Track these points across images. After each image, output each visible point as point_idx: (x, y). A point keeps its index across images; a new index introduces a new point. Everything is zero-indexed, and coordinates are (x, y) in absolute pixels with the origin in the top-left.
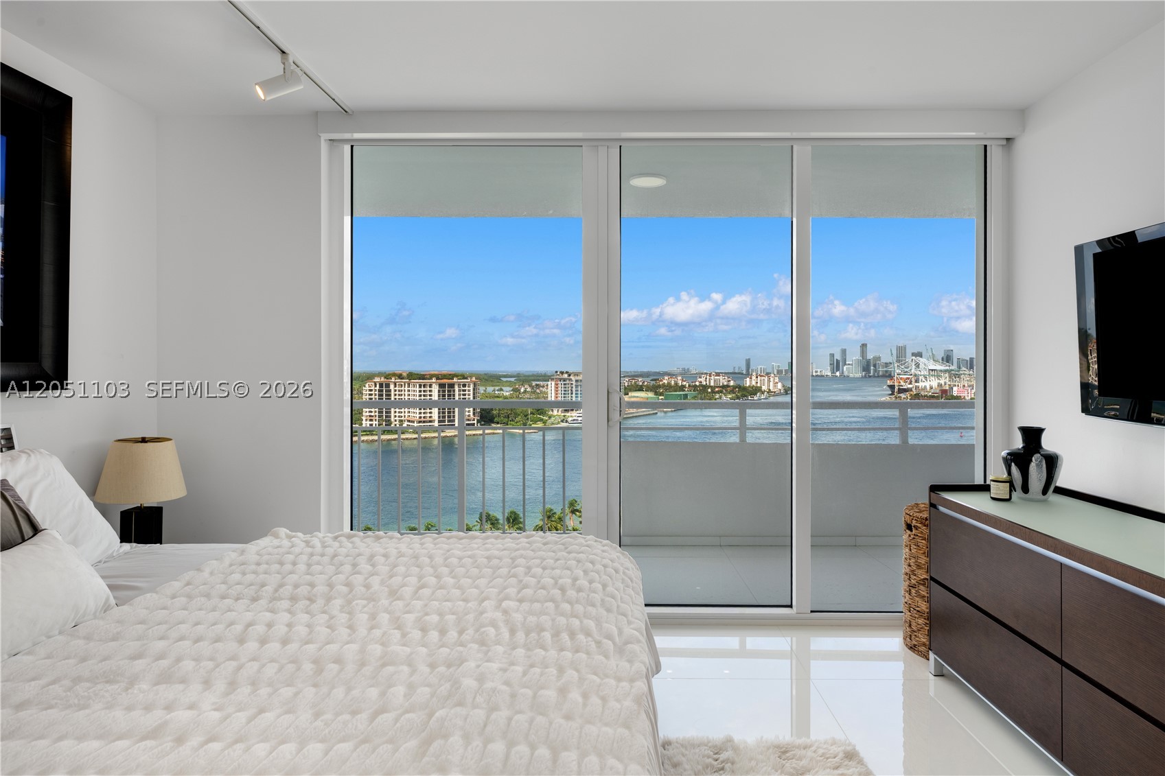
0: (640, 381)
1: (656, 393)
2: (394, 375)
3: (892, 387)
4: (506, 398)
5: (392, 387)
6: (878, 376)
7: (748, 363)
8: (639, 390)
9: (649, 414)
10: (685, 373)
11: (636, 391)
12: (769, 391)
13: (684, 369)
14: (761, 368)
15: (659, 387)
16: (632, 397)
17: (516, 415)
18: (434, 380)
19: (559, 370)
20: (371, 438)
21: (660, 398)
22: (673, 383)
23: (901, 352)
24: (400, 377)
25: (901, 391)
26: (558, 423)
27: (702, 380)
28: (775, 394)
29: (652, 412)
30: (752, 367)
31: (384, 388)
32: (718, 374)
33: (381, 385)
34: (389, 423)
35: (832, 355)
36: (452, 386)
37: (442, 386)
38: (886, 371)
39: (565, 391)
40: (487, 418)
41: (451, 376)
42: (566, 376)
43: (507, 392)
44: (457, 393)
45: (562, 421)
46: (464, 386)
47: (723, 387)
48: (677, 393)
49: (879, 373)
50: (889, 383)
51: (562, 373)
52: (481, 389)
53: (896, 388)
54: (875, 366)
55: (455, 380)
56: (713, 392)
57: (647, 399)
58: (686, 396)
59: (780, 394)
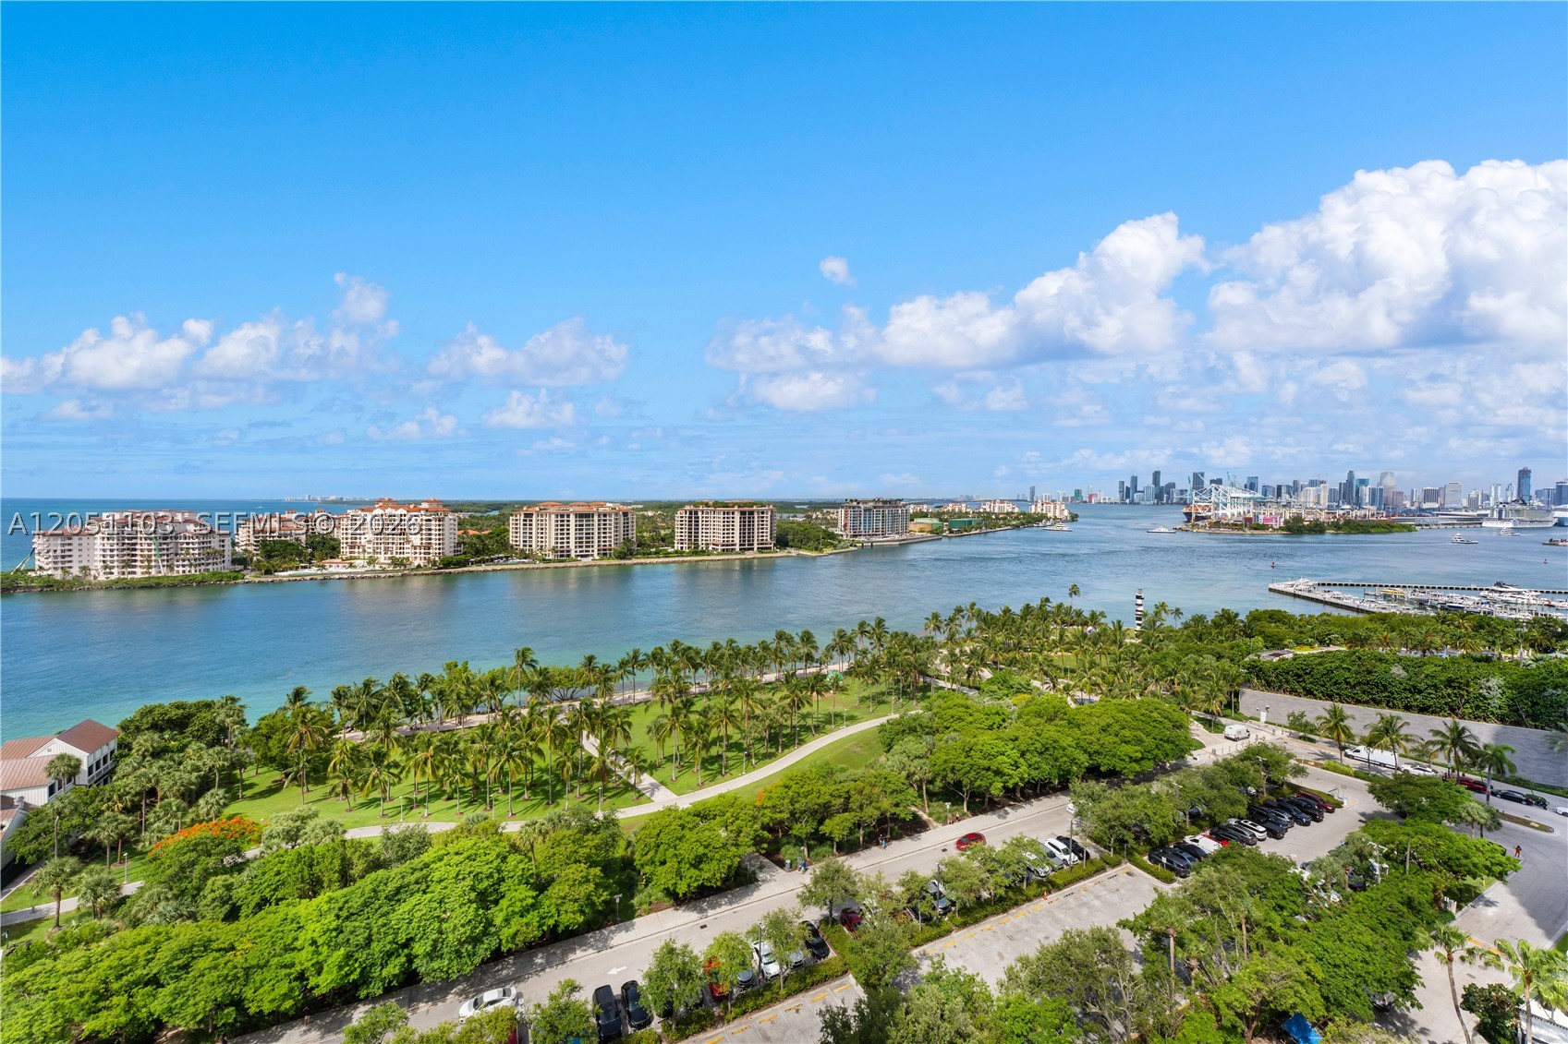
0: (925, 508)
1: (941, 520)
2: (702, 503)
3: (1188, 515)
4: (799, 524)
5: (700, 514)
6: (1172, 504)
7: (1033, 490)
8: (925, 516)
9: (932, 540)
10: (969, 501)
11: (922, 517)
12: (1055, 518)
13: (967, 497)
14: (1047, 496)
15: (944, 513)
16: (917, 523)
17: (809, 539)
18: (736, 508)
19: (849, 498)
20: (681, 559)
21: (945, 523)
22: (957, 510)
23: (1197, 481)
24: (707, 505)
25: (1198, 518)
27: (987, 507)
28: (1062, 521)
29: (935, 538)
30: (1037, 494)
31: (693, 513)
32: (1002, 501)
33: (691, 513)
34: (697, 548)
35: (1122, 483)
36: (751, 513)
37: (743, 513)
38: (1181, 499)
39: (854, 517)
40: (782, 542)
41: (752, 505)
42: (855, 504)
43: (800, 519)
44: (756, 519)
46: (763, 513)
47: (1008, 514)
48: (961, 519)
49: (1173, 500)
50: (1185, 510)
51: (852, 501)
52: (778, 516)
53: (1194, 516)
54: (1168, 493)
55: (755, 508)
56: (997, 518)
57: (932, 525)
58: (970, 522)
59: (1065, 521)
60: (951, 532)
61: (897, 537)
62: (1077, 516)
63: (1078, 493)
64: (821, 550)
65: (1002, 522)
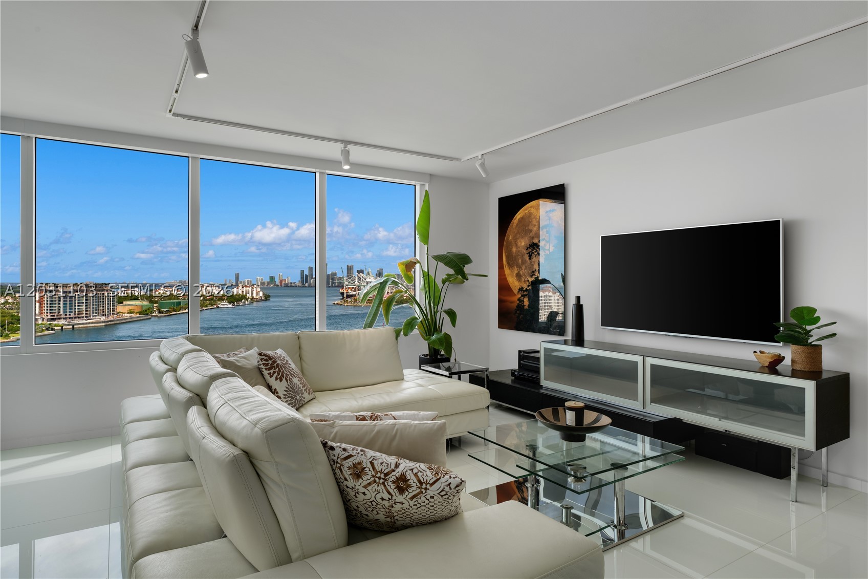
1: (151, 302)
3: (342, 294)
6: (335, 287)
7: (237, 276)
8: (134, 299)
9: (142, 320)
11: (131, 300)
12: (253, 298)
14: (248, 281)
16: (126, 305)
21: (155, 305)
23: (350, 269)
25: (348, 296)
26: (43, 331)
28: (258, 301)
29: (145, 318)
30: (240, 280)
35: (302, 272)
38: (339, 283)
39: (52, 301)
45: (47, 329)
48: (171, 301)
49: (335, 284)
50: (341, 291)
53: (345, 295)
54: (332, 279)
57: (142, 306)
58: (179, 303)
59: (261, 300)
60: (160, 312)
61: (103, 318)
62: (269, 296)
63: (272, 278)
64: (9, 338)
65: (208, 302)
